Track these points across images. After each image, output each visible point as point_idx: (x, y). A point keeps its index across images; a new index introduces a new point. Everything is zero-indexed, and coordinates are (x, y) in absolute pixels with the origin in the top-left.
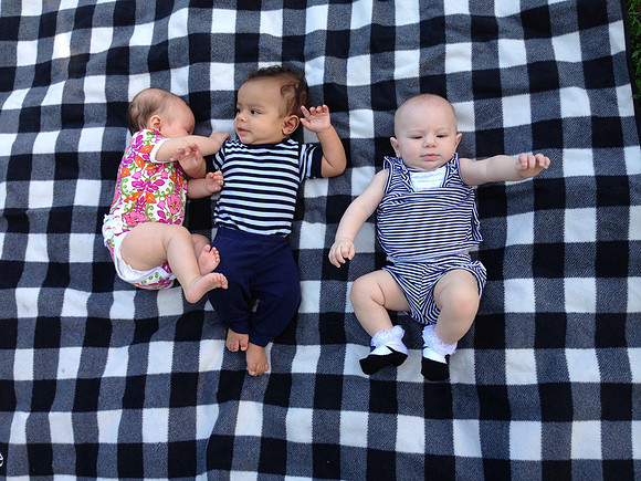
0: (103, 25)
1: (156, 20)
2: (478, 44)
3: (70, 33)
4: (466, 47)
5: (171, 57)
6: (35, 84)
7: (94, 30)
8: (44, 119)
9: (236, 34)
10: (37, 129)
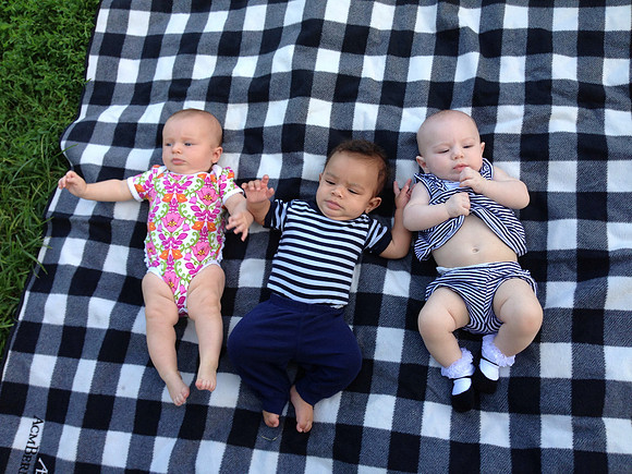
0: (207, 53)
1: (260, 53)
2: (584, 109)
3: (174, 57)
4: (573, 111)
5: (271, 91)
6: (134, 102)
7: (198, 57)
8: (139, 136)
9: (339, 75)
10: (131, 144)
